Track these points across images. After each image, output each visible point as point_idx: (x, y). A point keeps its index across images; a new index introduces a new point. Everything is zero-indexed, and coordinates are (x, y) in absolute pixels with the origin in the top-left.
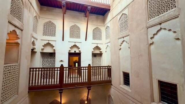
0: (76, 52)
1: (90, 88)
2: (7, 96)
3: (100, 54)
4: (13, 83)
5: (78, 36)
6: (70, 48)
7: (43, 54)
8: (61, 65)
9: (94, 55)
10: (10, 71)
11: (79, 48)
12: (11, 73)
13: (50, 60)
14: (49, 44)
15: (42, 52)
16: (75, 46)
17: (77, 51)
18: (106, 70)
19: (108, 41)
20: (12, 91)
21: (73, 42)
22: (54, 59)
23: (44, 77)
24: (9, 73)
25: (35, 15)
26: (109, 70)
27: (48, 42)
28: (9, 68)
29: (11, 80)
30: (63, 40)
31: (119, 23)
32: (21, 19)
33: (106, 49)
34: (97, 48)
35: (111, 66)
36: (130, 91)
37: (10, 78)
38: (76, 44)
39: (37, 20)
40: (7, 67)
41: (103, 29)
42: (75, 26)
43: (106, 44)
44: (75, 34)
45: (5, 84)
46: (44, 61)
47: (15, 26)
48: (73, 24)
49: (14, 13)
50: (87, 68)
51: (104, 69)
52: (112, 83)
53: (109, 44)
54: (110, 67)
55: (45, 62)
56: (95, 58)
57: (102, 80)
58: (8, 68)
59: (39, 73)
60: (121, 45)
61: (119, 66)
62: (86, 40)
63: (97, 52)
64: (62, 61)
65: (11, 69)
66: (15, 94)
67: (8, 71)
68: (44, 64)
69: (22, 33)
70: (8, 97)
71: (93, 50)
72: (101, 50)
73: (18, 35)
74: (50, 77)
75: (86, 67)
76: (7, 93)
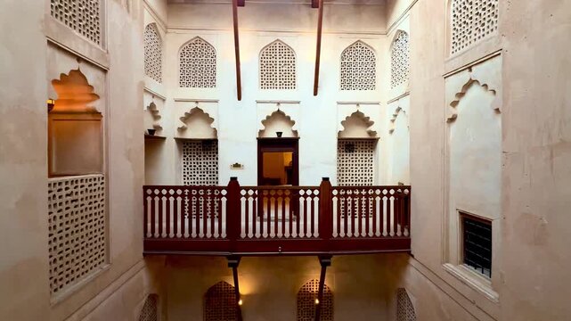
0: (283, 136)
1: (326, 261)
2: (75, 268)
3: (371, 143)
4: (89, 230)
5: (289, 82)
6: (263, 122)
7: (185, 145)
8: (232, 178)
9: (347, 145)
10: (74, 197)
11: (293, 123)
12: (80, 202)
13: (206, 161)
14: (196, 114)
15: (179, 137)
16: (279, 115)
17: (287, 134)
18: (389, 202)
19: (401, 89)
20: (90, 254)
21: (270, 102)
22: (215, 161)
23: (190, 212)
24: (72, 201)
25: (148, 19)
26: (402, 201)
27: (194, 105)
28: (72, 189)
29: (80, 221)
30: (239, 98)
31: (452, 8)
32: (100, 35)
33: (393, 121)
34: (359, 119)
35: (409, 188)
36: (492, 295)
37: (75, 216)
38: (283, 108)
39: (160, 38)
40: (64, 186)
41: (381, 47)
42: (278, 45)
43: (392, 101)
44: (278, 75)
45: (63, 234)
46: (188, 166)
47: (79, 59)
48: (270, 39)
49: (71, 13)
50: (316, 192)
51: (382, 195)
52: (414, 249)
53: (405, 103)
54: (406, 191)
55: (193, 168)
56: (349, 156)
57: (371, 234)
58: (67, 189)
59: (175, 202)
60: (454, 104)
61: (446, 189)
62: (315, 94)
63: (359, 133)
64: (237, 166)
65: (79, 190)
66: (99, 260)
67: (67, 195)
68: (188, 176)
69: (105, 80)
70: (78, 270)
71: (342, 128)
72: (372, 128)
73: (92, 87)
74: (208, 214)
75: (313, 189)
76: (73, 260)
